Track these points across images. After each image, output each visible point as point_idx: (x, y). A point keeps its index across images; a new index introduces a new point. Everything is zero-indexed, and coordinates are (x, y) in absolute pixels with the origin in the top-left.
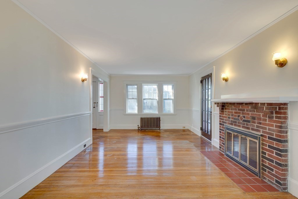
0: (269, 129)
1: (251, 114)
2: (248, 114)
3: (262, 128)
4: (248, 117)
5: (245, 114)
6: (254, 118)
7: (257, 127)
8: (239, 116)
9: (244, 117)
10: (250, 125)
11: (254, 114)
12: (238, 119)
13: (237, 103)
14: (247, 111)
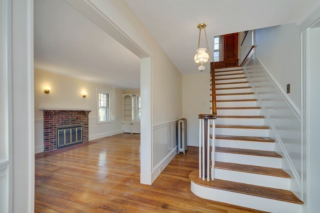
0: (85, 121)
1: (77, 116)
2: (75, 116)
3: (82, 121)
4: (74, 118)
5: (73, 116)
6: (77, 118)
7: (80, 121)
8: (68, 119)
9: (72, 118)
10: (76, 122)
11: (78, 116)
12: (68, 120)
13: (68, 111)
14: (74, 115)
